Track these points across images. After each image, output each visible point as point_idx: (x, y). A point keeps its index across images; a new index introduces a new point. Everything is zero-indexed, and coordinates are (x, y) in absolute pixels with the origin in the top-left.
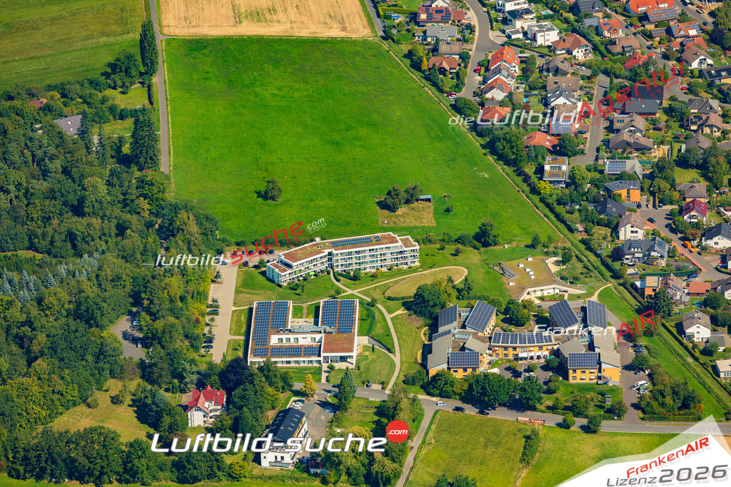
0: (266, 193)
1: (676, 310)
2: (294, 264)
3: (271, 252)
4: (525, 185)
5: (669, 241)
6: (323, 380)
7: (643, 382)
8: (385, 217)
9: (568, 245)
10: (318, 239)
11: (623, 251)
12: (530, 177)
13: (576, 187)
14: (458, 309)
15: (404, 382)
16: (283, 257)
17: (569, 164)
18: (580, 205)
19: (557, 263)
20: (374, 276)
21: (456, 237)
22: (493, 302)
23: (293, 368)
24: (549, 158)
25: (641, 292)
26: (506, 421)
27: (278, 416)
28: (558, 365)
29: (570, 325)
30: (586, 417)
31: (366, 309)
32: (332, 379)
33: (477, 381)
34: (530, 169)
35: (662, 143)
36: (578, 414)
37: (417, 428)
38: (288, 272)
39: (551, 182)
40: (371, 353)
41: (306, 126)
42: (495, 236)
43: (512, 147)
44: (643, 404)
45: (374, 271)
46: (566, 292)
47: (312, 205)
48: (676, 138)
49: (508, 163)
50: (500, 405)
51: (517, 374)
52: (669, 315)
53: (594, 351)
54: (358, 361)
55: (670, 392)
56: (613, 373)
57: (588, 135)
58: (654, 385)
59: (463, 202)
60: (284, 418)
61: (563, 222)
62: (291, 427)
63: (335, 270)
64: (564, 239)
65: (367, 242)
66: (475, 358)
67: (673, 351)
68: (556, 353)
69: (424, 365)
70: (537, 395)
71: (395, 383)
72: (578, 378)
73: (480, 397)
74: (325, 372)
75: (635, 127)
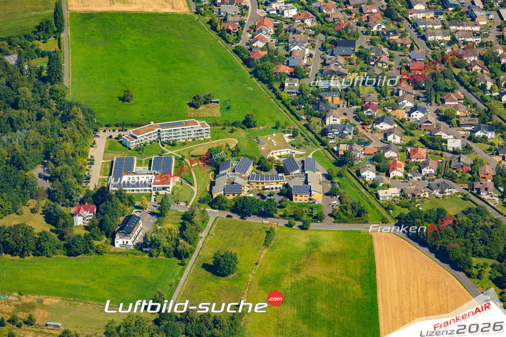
0: (124, 98)
1: (356, 163)
2: (138, 136)
3: (125, 130)
4: (274, 94)
5: (354, 126)
6: (153, 200)
7: (336, 202)
8: (192, 111)
9: (297, 127)
10: (152, 123)
11: (328, 131)
12: (276, 90)
13: (303, 95)
14: (231, 162)
15: (198, 201)
16: (132, 133)
17: (299, 83)
18: (305, 105)
19: (290, 137)
20: (184, 144)
21: (232, 123)
22: (251, 158)
23: (135, 194)
24: (288, 79)
25: (337, 153)
26: (256, 223)
27: (125, 219)
28: (287, 193)
29: (295, 170)
30: (302, 221)
31: (179, 162)
32: (157, 200)
33: (240, 200)
34: (277, 86)
35: (354, 72)
36: (298, 219)
37: (205, 227)
38: (134, 141)
39: (288, 93)
40: (181, 186)
41: (149, 61)
42: (254, 122)
43: (267, 73)
44: (335, 214)
45: (184, 141)
46: (294, 153)
47: (150, 105)
48: (362, 69)
49: (264, 82)
50: (253, 214)
51: (263, 197)
52: (352, 166)
53: (308, 184)
54: (173, 190)
55: (351, 207)
56: (318, 197)
57: (311, 67)
58: (342, 203)
59: (237, 103)
60: (128, 220)
61: (294, 115)
62: (133, 225)
63: (162, 140)
64: (294, 124)
65: (181, 124)
66: (239, 188)
67: (354, 185)
68: (287, 186)
69: (210, 192)
70: (274, 208)
71: (194, 202)
72: (298, 200)
73: (242, 209)
74: (154, 196)
75: (339, 62)
